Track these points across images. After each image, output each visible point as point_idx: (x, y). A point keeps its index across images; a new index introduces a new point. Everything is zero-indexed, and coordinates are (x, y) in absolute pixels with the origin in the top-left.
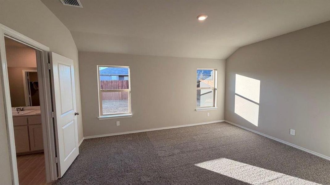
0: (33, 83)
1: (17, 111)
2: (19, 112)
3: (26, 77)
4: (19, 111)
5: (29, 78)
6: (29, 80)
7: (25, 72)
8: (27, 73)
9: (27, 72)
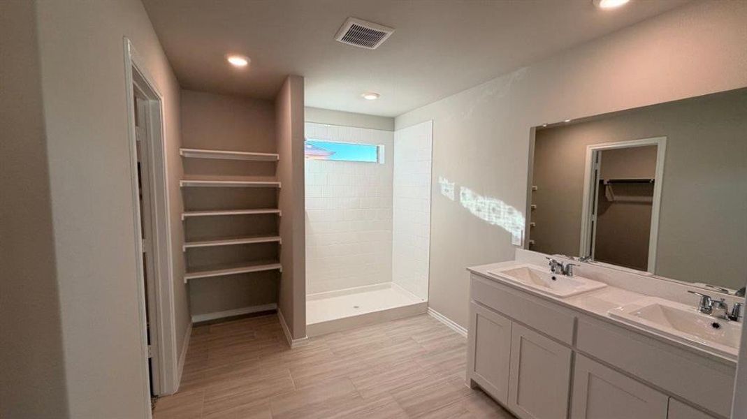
0: (605, 183)
1: (553, 270)
2: (556, 276)
3: (592, 163)
4: (557, 273)
5: (599, 169)
6: (599, 172)
7: (593, 151)
8: (595, 154)
9: (598, 152)
